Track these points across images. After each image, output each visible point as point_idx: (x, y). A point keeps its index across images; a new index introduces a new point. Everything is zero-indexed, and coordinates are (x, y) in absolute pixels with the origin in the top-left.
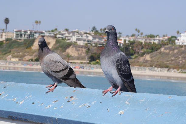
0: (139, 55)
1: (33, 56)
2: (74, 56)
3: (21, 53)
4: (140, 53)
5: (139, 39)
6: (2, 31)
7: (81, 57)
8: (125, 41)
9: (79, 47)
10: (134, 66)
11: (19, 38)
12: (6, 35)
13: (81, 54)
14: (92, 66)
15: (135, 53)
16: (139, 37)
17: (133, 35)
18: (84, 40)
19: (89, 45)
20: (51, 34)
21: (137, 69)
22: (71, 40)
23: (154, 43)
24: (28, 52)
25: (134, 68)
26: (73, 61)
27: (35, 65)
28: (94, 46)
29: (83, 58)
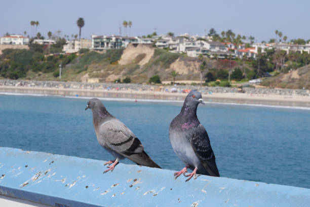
0: (282, 71)
1: (121, 75)
2: (183, 73)
3: (102, 71)
4: (282, 68)
5: (282, 46)
6: (74, 38)
7: (193, 75)
8: (259, 49)
9: (190, 61)
10: (273, 88)
11: (100, 48)
12: (79, 44)
13: (193, 71)
14: (210, 88)
15: (275, 68)
16: (281, 43)
17: (272, 41)
18: (198, 50)
19: (204, 56)
20: (147, 41)
21: (278, 92)
22: (178, 50)
23: (303, 52)
24: (113, 70)
25: (274, 92)
26: (180, 82)
27: (124, 89)
28: (213, 59)
29: (196, 77)
